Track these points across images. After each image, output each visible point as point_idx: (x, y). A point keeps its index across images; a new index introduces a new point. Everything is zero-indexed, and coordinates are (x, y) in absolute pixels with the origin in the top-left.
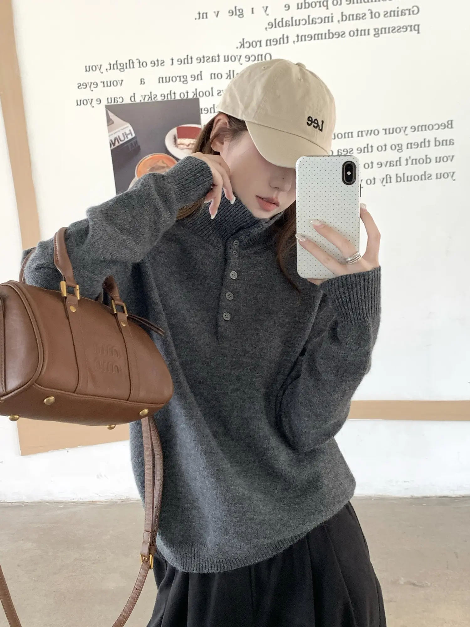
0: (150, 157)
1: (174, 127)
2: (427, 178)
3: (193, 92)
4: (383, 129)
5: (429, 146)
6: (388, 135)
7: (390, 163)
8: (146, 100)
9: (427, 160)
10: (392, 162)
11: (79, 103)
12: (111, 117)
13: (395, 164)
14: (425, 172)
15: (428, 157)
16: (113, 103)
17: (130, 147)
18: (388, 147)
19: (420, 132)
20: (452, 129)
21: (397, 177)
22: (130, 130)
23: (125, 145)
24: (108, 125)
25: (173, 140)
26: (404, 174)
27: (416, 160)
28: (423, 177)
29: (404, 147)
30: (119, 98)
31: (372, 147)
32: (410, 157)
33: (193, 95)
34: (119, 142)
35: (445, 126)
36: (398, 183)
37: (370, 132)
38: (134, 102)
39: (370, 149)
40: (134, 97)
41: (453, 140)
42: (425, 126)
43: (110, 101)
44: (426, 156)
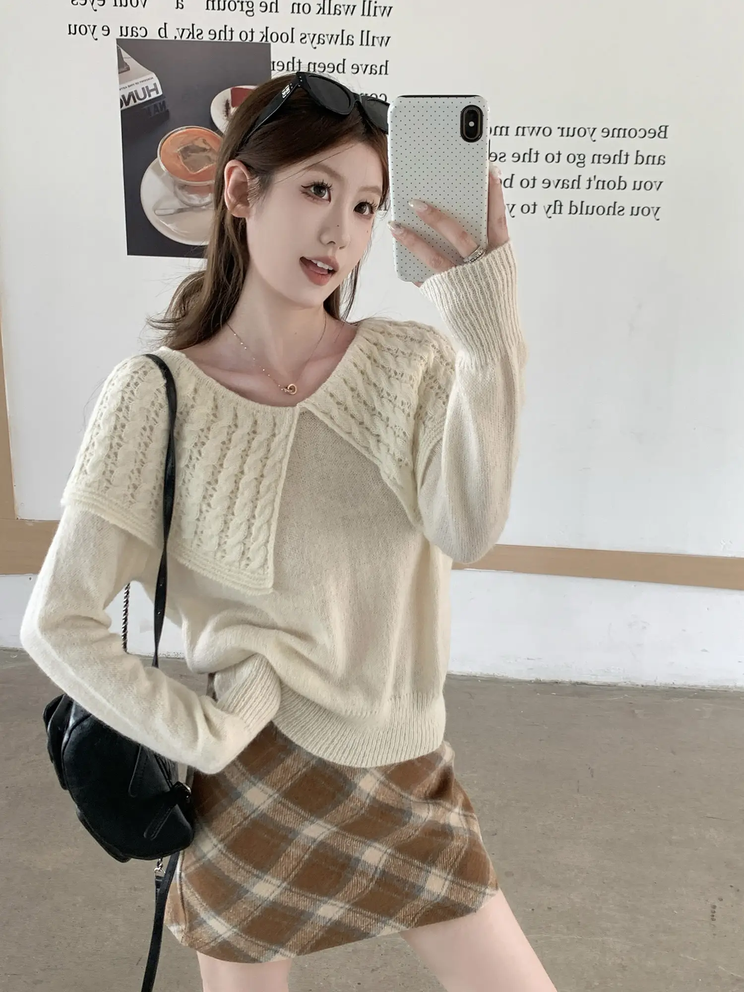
0: (185, 131)
1: (228, 88)
2: (616, 213)
3: (262, 32)
4: (559, 128)
5: (626, 163)
6: (565, 138)
7: (563, 184)
8: (184, 38)
9: (620, 184)
10: (566, 182)
11: (73, 31)
12: (125, 60)
13: (570, 186)
14: (615, 203)
15: (622, 179)
16: (129, 37)
17: (152, 110)
18: (563, 158)
19: (615, 139)
20: (665, 139)
21: (571, 206)
22: (155, 84)
23: (146, 107)
24: (119, 73)
25: (224, 108)
26: (582, 202)
27: (604, 182)
28: (611, 210)
29: (588, 160)
30: (140, 29)
31: (537, 154)
32: (595, 177)
33: (260, 39)
34: (135, 101)
35: (655, 133)
36: (571, 215)
37: (537, 131)
38: (165, 39)
39: (533, 158)
40: (165, 29)
41: (664, 157)
42: (625, 130)
43: (124, 33)
44: (620, 177)
